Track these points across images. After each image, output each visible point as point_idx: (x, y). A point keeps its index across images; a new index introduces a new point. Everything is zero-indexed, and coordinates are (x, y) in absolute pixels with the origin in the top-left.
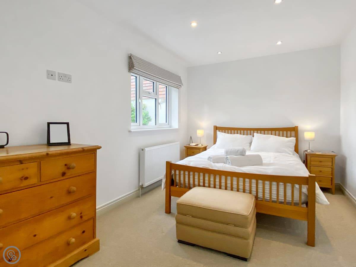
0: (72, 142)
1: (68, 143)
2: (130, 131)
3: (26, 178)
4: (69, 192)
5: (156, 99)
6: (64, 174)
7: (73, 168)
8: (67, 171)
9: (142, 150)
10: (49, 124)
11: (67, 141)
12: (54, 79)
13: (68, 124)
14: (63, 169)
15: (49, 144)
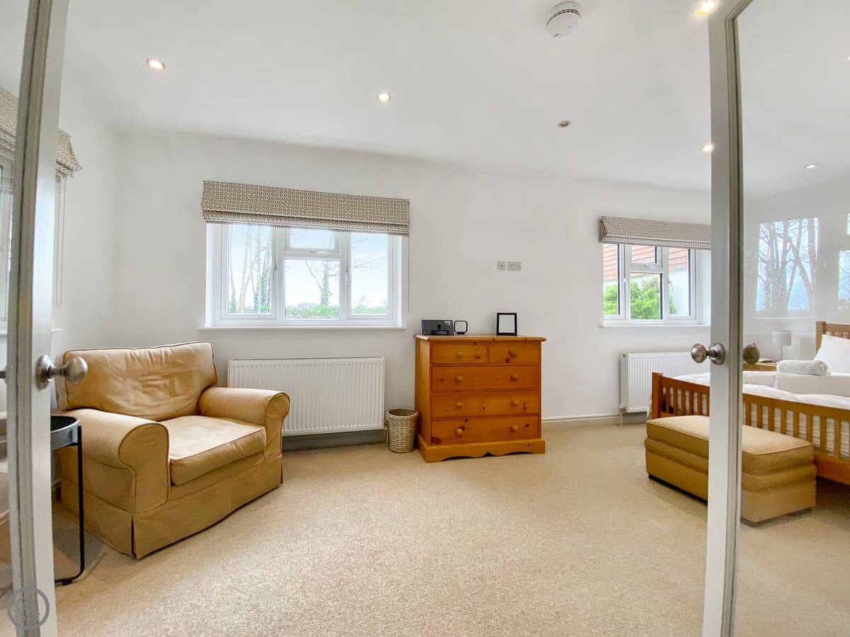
0: (518, 333)
1: (515, 334)
2: (601, 327)
3: (478, 358)
4: (513, 379)
5: (661, 275)
6: (507, 361)
7: (516, 356)
8: (510, 358)
9: (624, 356)
10: (498, 314)
11: (513, 332)
12: (505, 269)
13: (515, 314)
14: (507, 356)
15: (498, 334)
